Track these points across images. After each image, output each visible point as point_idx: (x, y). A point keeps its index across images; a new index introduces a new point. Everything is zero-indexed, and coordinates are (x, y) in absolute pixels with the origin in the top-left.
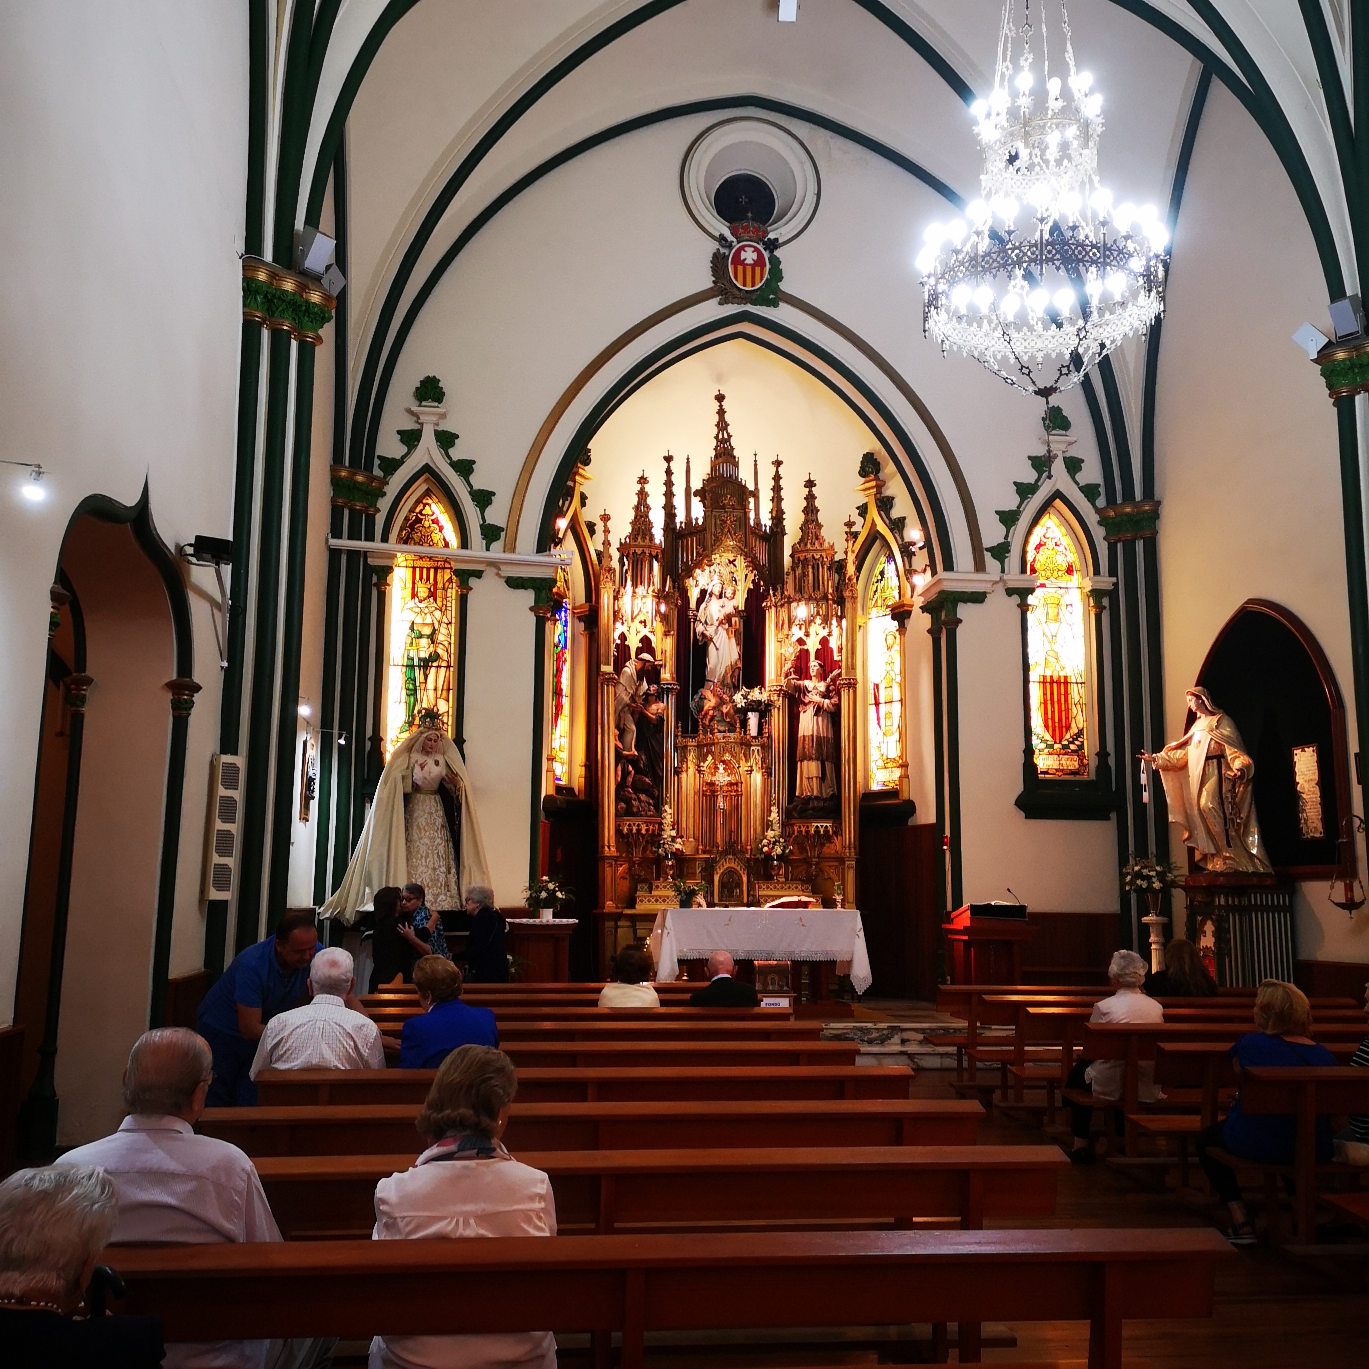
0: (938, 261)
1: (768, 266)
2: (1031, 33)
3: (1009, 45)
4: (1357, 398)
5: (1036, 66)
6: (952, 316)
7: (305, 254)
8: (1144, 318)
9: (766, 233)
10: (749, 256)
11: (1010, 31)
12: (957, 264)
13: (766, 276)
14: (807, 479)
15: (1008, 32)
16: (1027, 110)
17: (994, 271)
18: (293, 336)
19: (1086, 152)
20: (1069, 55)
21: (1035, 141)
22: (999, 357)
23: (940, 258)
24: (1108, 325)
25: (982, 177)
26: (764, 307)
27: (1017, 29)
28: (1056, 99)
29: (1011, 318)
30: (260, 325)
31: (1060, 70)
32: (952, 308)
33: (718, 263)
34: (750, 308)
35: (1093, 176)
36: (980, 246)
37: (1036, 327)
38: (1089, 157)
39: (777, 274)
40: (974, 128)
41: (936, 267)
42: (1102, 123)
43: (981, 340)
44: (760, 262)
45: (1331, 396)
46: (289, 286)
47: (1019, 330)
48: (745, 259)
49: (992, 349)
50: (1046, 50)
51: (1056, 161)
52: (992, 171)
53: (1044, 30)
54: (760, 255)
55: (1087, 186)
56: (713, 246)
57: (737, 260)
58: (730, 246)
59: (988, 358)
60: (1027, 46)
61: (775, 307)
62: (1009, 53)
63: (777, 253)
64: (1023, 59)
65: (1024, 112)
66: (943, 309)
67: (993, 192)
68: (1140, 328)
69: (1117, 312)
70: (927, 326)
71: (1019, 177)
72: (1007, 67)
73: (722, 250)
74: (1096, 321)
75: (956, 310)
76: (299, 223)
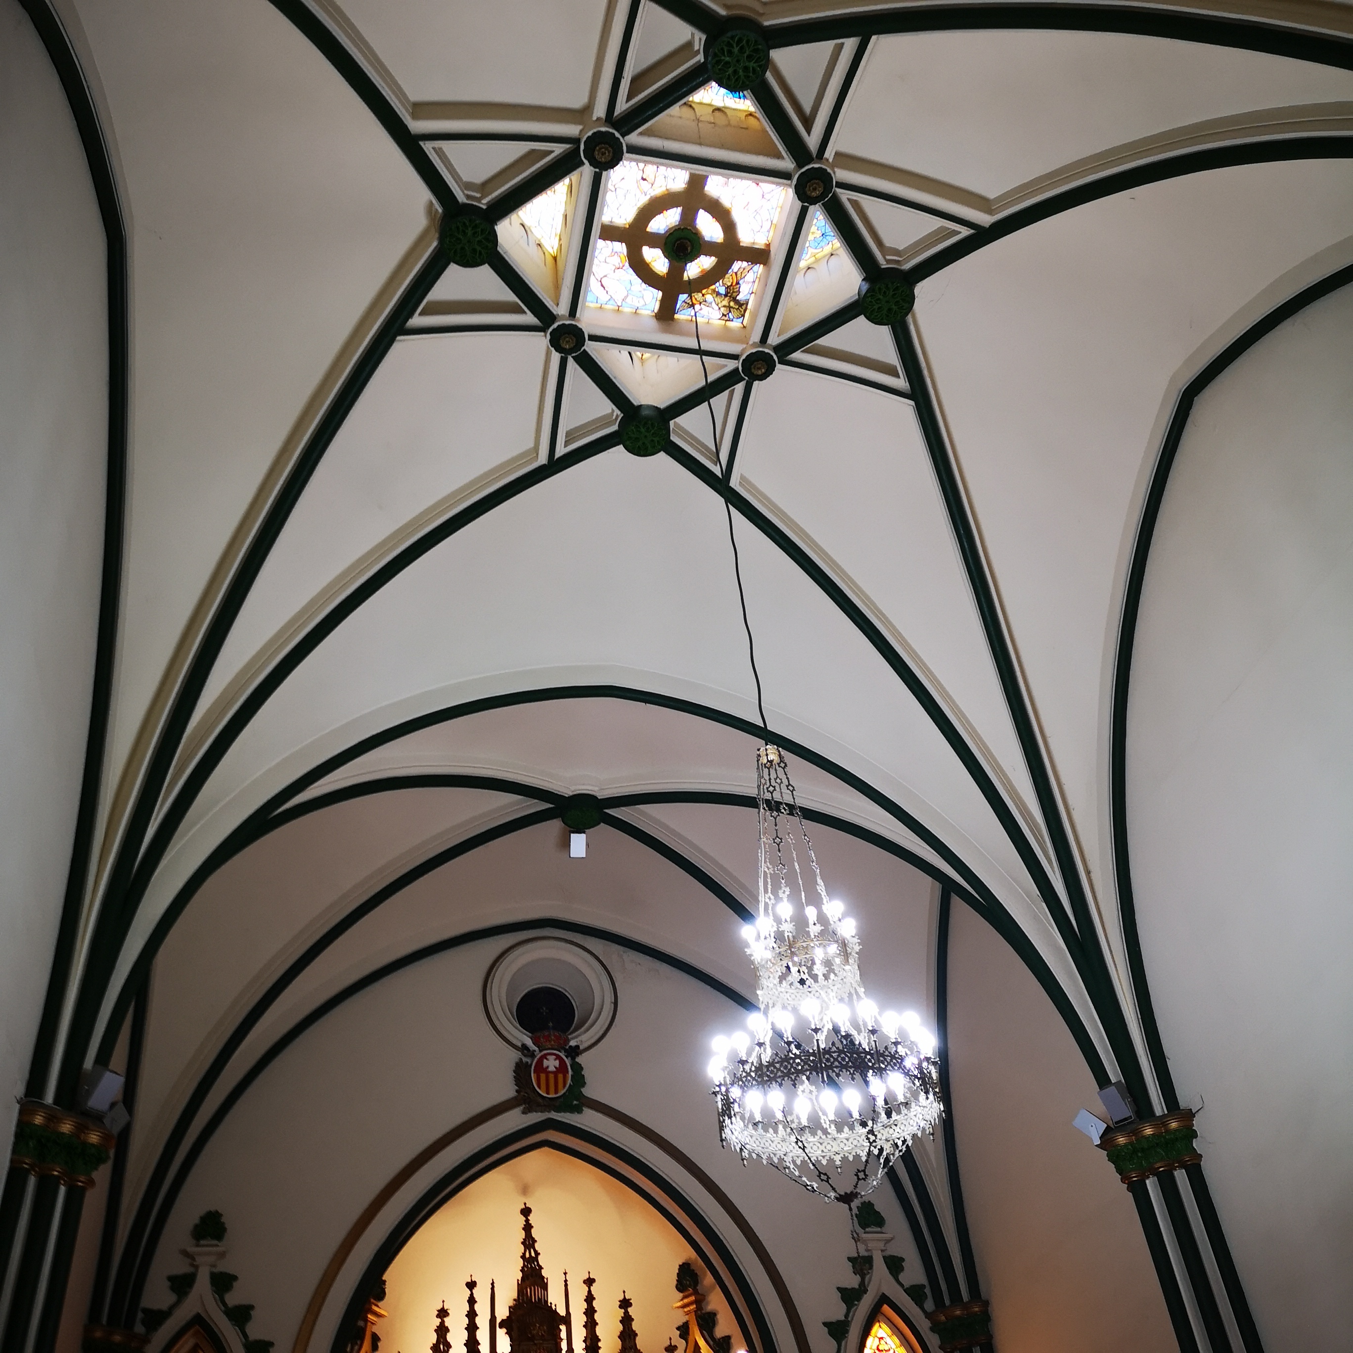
0: (726, 1072)
1: (570, 1072)
2: (785, 871)
3: (769, 880)
4: (1147, 1182)
5: (794, 897)
6: (748, 1124)
7: (89, 1094)
8: (928, 1118)
9: (568, 1041)
10: (551, 1064)
11: (768, 868)
12: (744, 1074)
13: (569, 1082)
14: (622, 1298)
15: (766, 869)
16: (790, 934)
17: (779, 1080)
18: (62, 1182)
19: (847, 967)
20: (821, 888)
21: (801, 960)
22: (799, 1162)
23: (728, 1069)
24: (896, 1125)
25: (759, 992)
26: (568, 1114)
27: (774, 868)
28: (815, 924)
29: (805, 1122)
30: (28, 1172)
31: (815, 900)
32: (747, 1116)
33: (521, 1073)
34: (554, 1115)
35: (858, 988)
36: (763, 1057)
37: (829, 1131)
38: (851, 972)
39: (579, 1080)
40: (746, 950)
41: (725, 1078)
42: (858, 943)
43: (779, 1146)
44: (562, 1068)
45: (1123, 1181)
46: (66, 1128)
47: (814, 1134)
48: (548, 1067)
49: (791, 1155)
50: (801, 883)
51: (824, 975)
52: (768, 987)
53: (797, 867)
54: (562, 1061)
55: (855, 997)
56: (514, 1056)
57: (540, 1068)
58: (532, 1055)
59: (788, 1164)
60: (783, 882)
61: (578, 1113)
62: (769, 887)
63: (579, 1059)
64: (780, 892)
65: (788, 936)
66: (738, 1117)
67: (770, 1006)
68: (927, 1128)
69: (902, 1112)
70: (724, 1136)
71: (792, 990)
72: (770, 898)
73: (525, 1059)
74: (886, 1122)
75: (752, 1116)
76: (89, 1062)
